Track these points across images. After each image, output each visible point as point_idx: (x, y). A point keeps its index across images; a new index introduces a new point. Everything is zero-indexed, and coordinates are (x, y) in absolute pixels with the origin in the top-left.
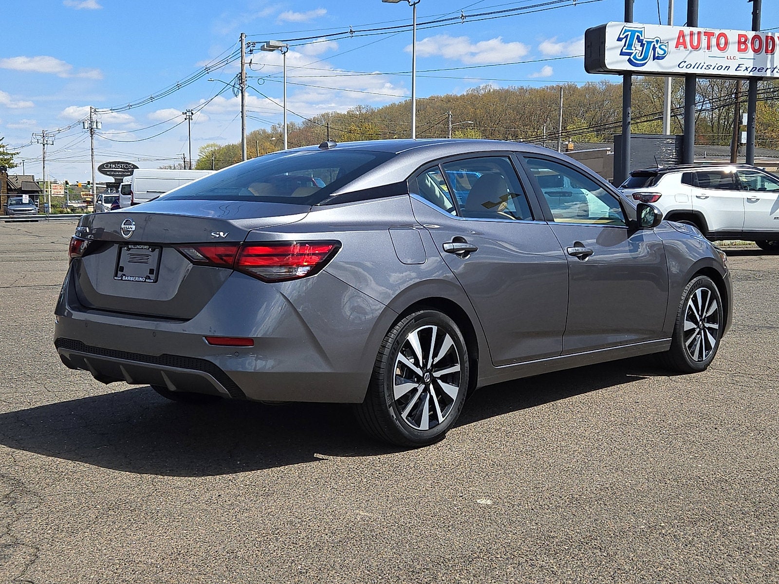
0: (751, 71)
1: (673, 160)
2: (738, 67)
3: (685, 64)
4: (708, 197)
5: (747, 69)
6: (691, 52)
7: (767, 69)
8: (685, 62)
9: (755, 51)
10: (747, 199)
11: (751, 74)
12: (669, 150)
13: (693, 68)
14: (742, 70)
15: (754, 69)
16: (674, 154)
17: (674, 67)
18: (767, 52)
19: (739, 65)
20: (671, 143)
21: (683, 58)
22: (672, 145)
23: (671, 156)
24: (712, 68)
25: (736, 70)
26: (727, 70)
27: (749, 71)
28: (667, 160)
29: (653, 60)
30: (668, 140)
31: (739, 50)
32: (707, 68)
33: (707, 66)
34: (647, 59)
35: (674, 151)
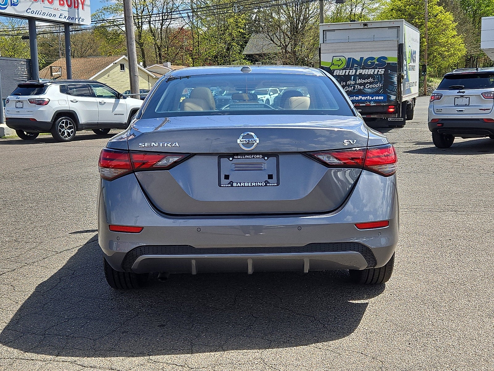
0: (68, 19)
1: (26, 76)
2: (61, 15)
3: (31, 11)
4: (78, 101)
5: (65, 17)
6: (33, 2)
7: (76, 18)
8: (30, 9)
9: (68, 5)
10: (99, 102)
11: (68, 21)
12: (22, 69)
13: (35, 14)
14: (63, 18)
15: (69, 18)
16: (26, 71)
17: (24, 12)
18: (75, 8)
19: (61, 14)
20: (24, 64)
21: (29, 6)
22: (24, 65)
23: (24, 73)
24: (46, 14)
25: (59, 17)
26: (55, 17)
27: (67, 19)
28: (22, 75)
29: (11, 6)
30: (22, 62)
31: (60, 4)
32: (43, 14)
33: (43, 13)
34: (7, 4)
35: (26, 69)
